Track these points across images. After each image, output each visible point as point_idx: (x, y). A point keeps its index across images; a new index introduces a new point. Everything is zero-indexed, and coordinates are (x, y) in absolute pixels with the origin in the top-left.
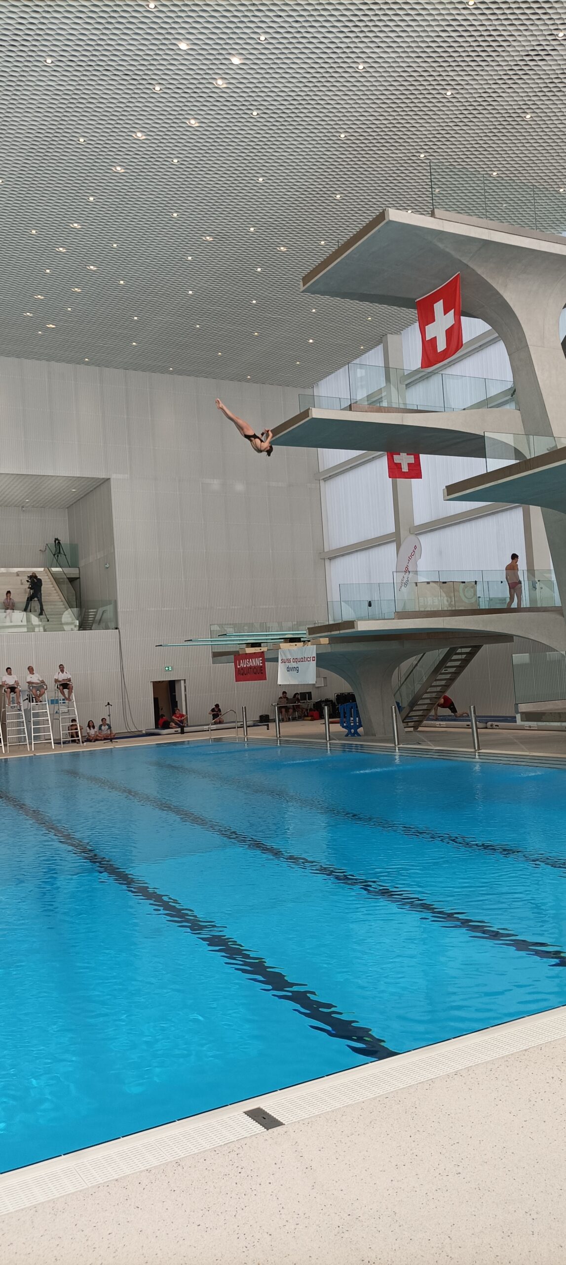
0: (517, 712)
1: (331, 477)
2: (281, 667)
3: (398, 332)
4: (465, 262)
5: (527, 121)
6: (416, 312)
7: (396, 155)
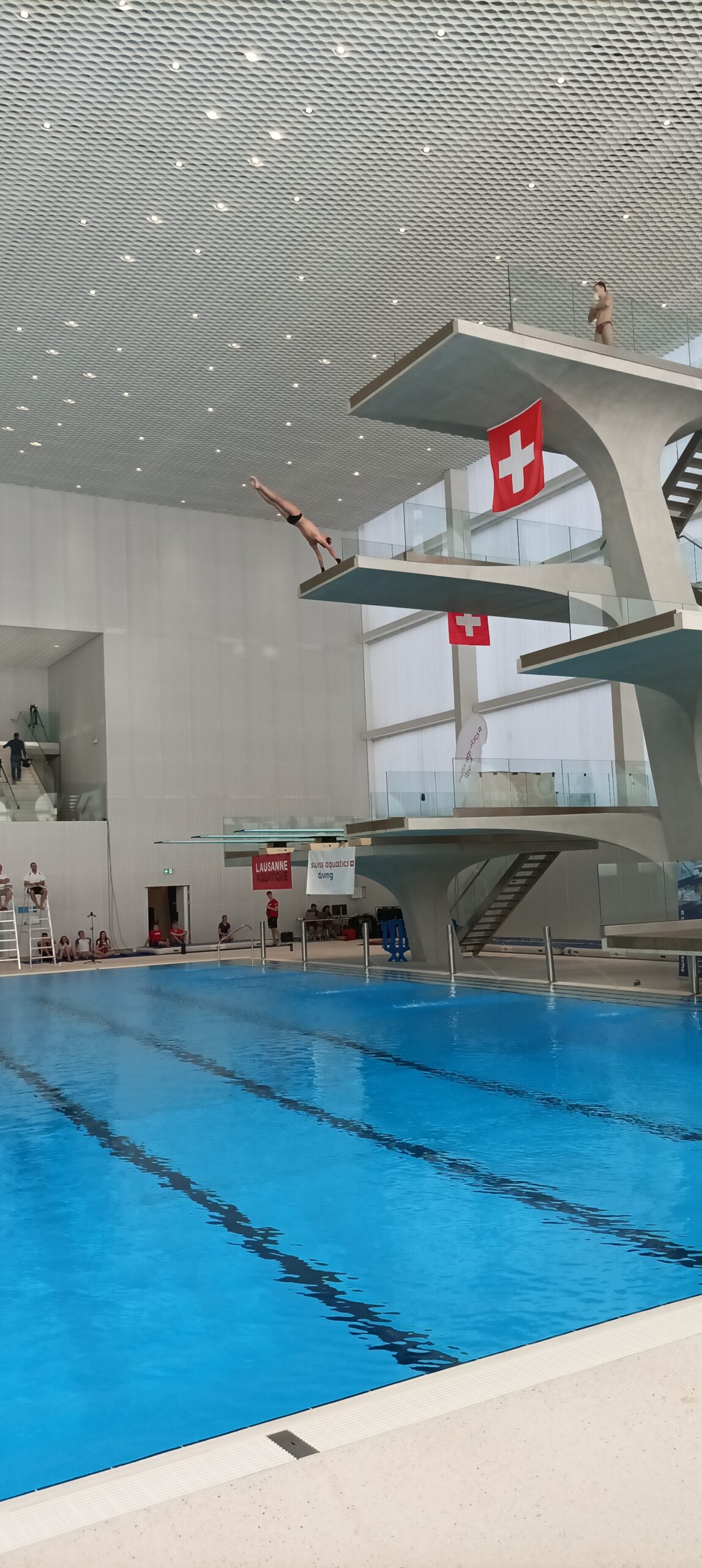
0: (603, 936)
1: (377, 640)
2: (311, 874)
3: (463, 466)
4: (548, 386)
5: (624, 222)
6: (488, 442)
7: (467, 256)
